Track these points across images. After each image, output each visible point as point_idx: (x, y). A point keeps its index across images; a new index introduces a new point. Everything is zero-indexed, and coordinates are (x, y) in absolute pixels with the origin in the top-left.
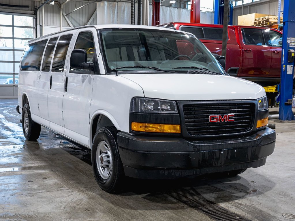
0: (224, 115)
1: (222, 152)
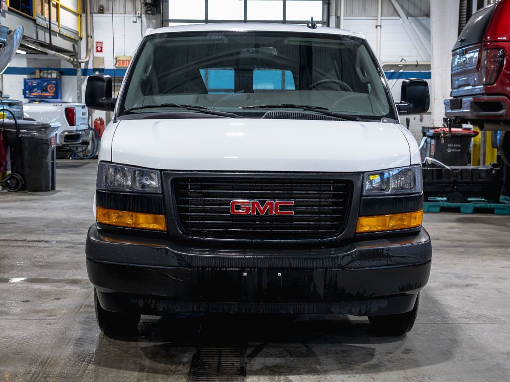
0: (267, 201)
1: (245, 274)
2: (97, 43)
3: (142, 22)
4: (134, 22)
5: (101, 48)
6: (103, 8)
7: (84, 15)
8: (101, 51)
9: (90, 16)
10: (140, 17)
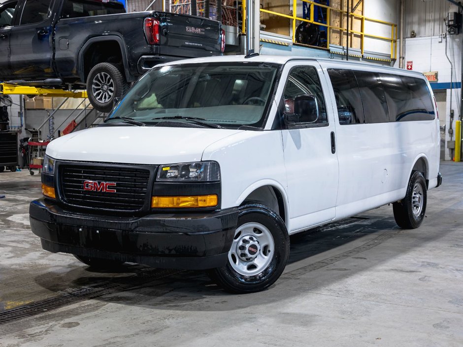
0: (102, 182)
1: (80, 229)
2: (408, 62)
3: (446, 42)
4: (439, 42)
5: (411, 66)
6: (414, 32)
7: (398, 40)
8: (411, 69)
9: (403, 41)
10: (445, 37)
